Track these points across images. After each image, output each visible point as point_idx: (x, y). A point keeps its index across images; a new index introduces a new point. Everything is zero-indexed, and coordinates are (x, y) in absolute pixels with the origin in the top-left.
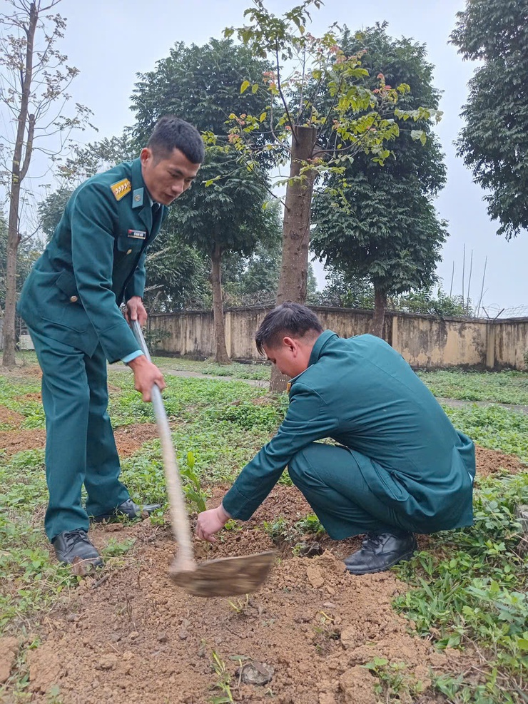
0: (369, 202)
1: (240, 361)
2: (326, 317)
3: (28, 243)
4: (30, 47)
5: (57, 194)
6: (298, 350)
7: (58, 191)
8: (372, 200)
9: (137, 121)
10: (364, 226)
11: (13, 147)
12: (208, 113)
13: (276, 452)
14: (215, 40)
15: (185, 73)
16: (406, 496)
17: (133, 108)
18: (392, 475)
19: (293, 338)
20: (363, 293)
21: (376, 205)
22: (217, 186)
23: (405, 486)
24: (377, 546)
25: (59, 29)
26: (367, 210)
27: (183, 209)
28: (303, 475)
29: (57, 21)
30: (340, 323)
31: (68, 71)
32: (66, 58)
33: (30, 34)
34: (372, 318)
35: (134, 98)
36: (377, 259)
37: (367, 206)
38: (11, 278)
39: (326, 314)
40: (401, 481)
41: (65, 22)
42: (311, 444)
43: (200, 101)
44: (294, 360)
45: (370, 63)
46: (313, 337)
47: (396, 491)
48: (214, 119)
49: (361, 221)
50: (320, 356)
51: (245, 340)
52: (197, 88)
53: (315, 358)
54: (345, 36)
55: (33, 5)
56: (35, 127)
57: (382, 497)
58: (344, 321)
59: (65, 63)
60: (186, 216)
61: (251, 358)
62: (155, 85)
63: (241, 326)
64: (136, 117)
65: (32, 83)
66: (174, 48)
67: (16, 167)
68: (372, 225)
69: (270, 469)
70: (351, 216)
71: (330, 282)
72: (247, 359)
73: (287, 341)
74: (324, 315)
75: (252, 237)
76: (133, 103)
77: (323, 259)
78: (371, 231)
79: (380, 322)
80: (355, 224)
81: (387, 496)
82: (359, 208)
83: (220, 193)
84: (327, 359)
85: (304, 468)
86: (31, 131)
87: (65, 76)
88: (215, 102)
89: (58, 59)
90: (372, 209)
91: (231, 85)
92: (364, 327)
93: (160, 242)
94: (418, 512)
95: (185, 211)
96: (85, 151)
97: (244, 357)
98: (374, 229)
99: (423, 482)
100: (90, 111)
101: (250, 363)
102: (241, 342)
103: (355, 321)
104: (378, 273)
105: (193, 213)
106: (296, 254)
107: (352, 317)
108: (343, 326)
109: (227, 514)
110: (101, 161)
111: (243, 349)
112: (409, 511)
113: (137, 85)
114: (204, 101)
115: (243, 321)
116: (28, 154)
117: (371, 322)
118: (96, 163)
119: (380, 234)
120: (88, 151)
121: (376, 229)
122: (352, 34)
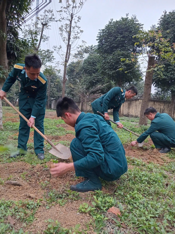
0: (171, 67)
1: (125, 116)
2: (154, 103)
3: (61, 78)
4: (71, 26)
5: (71, 64)
6: (152, 116)
7: (71, 63)
8: (172, 66)
9: (98, 44)
10: (169, 75)
11: (65, 54)
12: (120, 41)
13: (148, 132)
14: (123, 18)
15: (113, 29)
16: (170, 140)
17: (97, 40)
18: (168, 137)
19: (152, 113)
20: (168, 95)
21: (173, 68)
22: (122, 63)
23: (170, 139)
24: (164, 149)
25: (79, 20)
26: (170, 70)
27: (111, 70)
28: (153, 136)
29: (78, 18)
30: (159, 105)
31: (80, 31)
32: (80, 27)
33: (71, 22)
34: (170, 103)
35: (98, 37)
36: (172, 85)
37: (170, 68)
38: (64, 91)
39: (155, 102)
40: (170, 138)
41: (81, 18)
42: (154, 131)
43: (118, 37)
44: (152, 117)
45: (173, 22)
46: (155, 113)
47: (169, 139)
48: (122, 43)
49: (168, 73)
50: (157, 117)
51: (127, 109)
52: (117, 33)
53: (156, 117)
54: (165, 14)
55: (72, 14)
56: (71, 48)
57: (166, 140)
58: (160, 104)
59: (80, 29)
60: (112, 72)
61: (129, 115)
62: (104, 32)
63: (126, 105)
64: (98, 43)
65: (71, 36)
66: (110, 21)
67: (66, 60)
68: (171, 74)
69: (147, 135)
70: (164, 71)
71: (156, 91)
72: (127, 115)
73: (150, 114)
74: (154, 102)
75: (131, 78)
76: (98, 38)
77: (154, 85)
78: (171, 76)
79: (173, 105)
80: (166, 74)
81: (167, 140)
82: (167, 69)
83: (122, 65)
84: (158, 117)
85: (153, 135)
86: (70, 49)
87: (79, 32)
88: (122, 37)
89: (78, 28)
90: (171, 69)
91: (127, 32)
92: (167, 106)
93: (102, 79)
94: (172, 143)
95: (112, 71)
96: (80, 51)
97: (126, 115)
98: (172, 76)
99: (174, 138)
100: (86, 42)
101: (128, 117)
102: (126, 110)
103: (164, 104)
104: (173, 89)
105: (114, 71)
106: (148, 89)
107: (163, 103)
108: (160, 106)
109: (137, 142)
110: (85, 54)
111: (126, 112)
112: (171, 143)
113: (99, 33)
114: (119, 37)
115: (127, 104)
116: (69, 56)
117: (170, 105)
118: (83, 54)
119: (174, 77)
120: (81, 51)
121: (173, 75)
122: (168, 13)
